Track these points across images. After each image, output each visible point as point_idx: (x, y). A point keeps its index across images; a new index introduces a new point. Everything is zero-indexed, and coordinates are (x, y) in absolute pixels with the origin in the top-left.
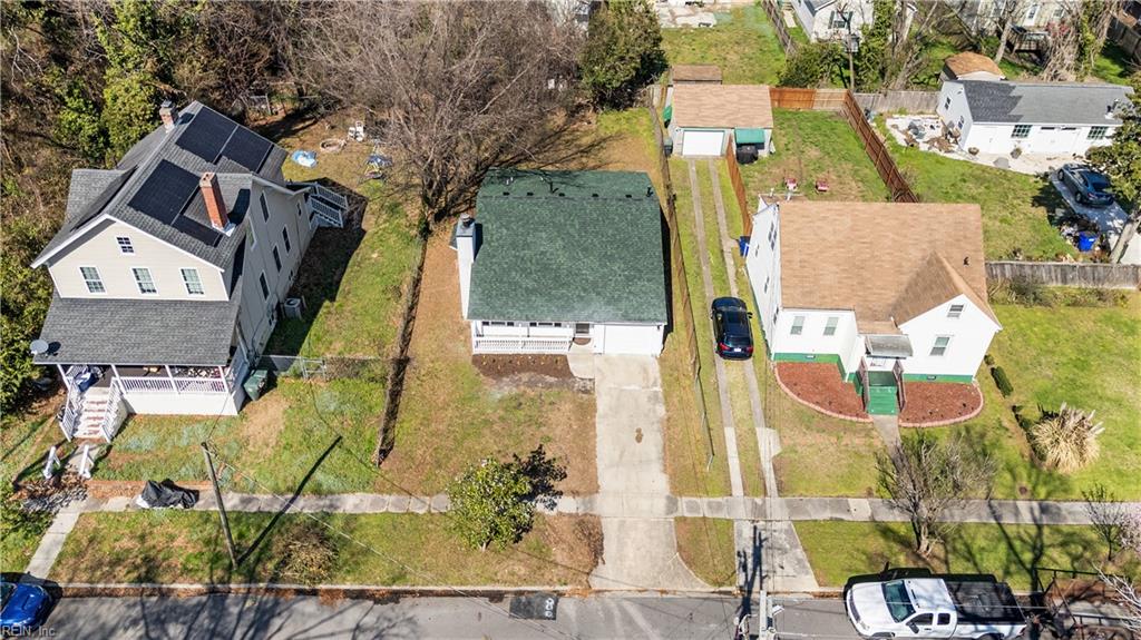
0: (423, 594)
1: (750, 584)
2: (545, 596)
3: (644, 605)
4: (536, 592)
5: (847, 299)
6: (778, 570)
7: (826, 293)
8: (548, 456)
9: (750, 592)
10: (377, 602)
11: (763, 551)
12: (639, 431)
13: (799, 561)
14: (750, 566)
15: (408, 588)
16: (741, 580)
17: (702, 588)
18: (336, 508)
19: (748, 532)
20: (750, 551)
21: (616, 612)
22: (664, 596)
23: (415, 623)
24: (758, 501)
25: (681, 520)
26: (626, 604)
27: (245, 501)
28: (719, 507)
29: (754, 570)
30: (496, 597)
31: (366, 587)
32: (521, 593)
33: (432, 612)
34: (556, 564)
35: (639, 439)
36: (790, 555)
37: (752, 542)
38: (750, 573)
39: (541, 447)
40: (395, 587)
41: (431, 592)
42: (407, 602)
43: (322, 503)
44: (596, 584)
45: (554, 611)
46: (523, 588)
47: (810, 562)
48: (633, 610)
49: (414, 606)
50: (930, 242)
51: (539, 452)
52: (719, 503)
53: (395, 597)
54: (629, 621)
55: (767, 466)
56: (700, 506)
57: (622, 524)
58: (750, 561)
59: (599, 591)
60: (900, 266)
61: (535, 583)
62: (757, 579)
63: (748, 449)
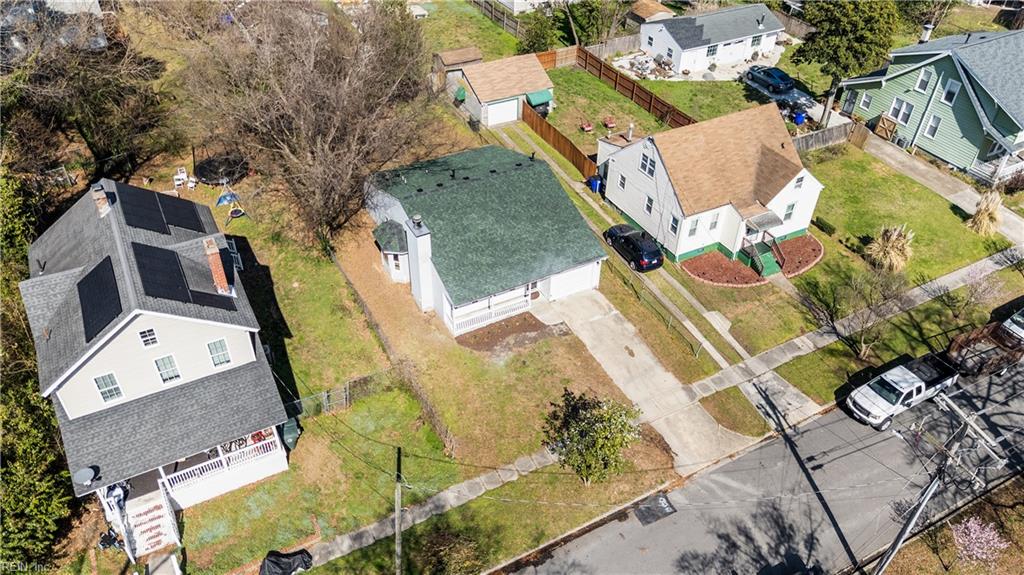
0: (566, 540)
1: (779, 424)
2: (655, 498)
3: (725, 471)
4: (646, 499)
5: (723, 197)
6: (789, 406)
7: (709, 196)
8: (577, 394)
9: (783, 430)
10: (536, 564)
11: (771, 399)
12: (627, 348)
13: (797, 395)
14: (771, 412)
15: (552, 541)
16: (773, 425)
17: (752, 442)
18: (443, 507)
19: (753, 391)
20: (763, 402)
21: (713, 486)
22: (734, 459)
23: (579, 565)
24: (740, 365)
25: (703, 400)
26: (714, 477)
27: (358, 537)
28: (720, 381)
29: (775, 414)
30: (621, 516)
31: (519, 558)
32: (637, 504)
33: (585, 550)
34: (646, 471)
35: (631, 354)
36: (788, 394)
37: (760, 396)
38: (774, 416)
39: (566, 390)
40: (541, 546)
41: (570, 536)
42: (559, 553)
43: (427, 509)
44: (683, 472)
45: (671, 506)
46: (636, 500)
47: (803, 392)
48: (722, 479)
49: (567, 553)
50: (757, 139)
51: (567, 395)
52: (719, 378)
53: (546, 554)
54: (726, 487)
55: (730, 339)
56: (708, 385)
57: (668, 421)
58: (768, 408)
59: (689, 477)
60: (746, 162)
61: (642, 493)
62: (781, 418)
63: (709, 332)
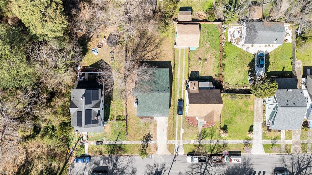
0: (135, 155)
2: (150, 155)
3: (162, 156)
6: (180, 151)
10: (130, 156)
11: (179, 149)
12: (164, 129)
13: (183, 150)
16: (175, 153)
17: (170, 154)
18: (122, 143)
20: (177, 149)
21: (159, 157)
22: (165, 155)
24: (179, 141)
25: (168, 144)
26: (160, 156)
27: (110, 142)
29: (177, 151)
33: (136, 158)
34: (152, 151)
37: (177, 147)
40: (132, 154)
43: (120, 143)
44: (157, 153)
45: (151, 157)
48: (161, 157)
49: (134, 157)
50: (213, 109)
51: (149, 133)
52: (174, 141)
53: (132, 156)
55: (181, 135)
56: (171, 142)
57: (160, 145)
63: (179, 133)
